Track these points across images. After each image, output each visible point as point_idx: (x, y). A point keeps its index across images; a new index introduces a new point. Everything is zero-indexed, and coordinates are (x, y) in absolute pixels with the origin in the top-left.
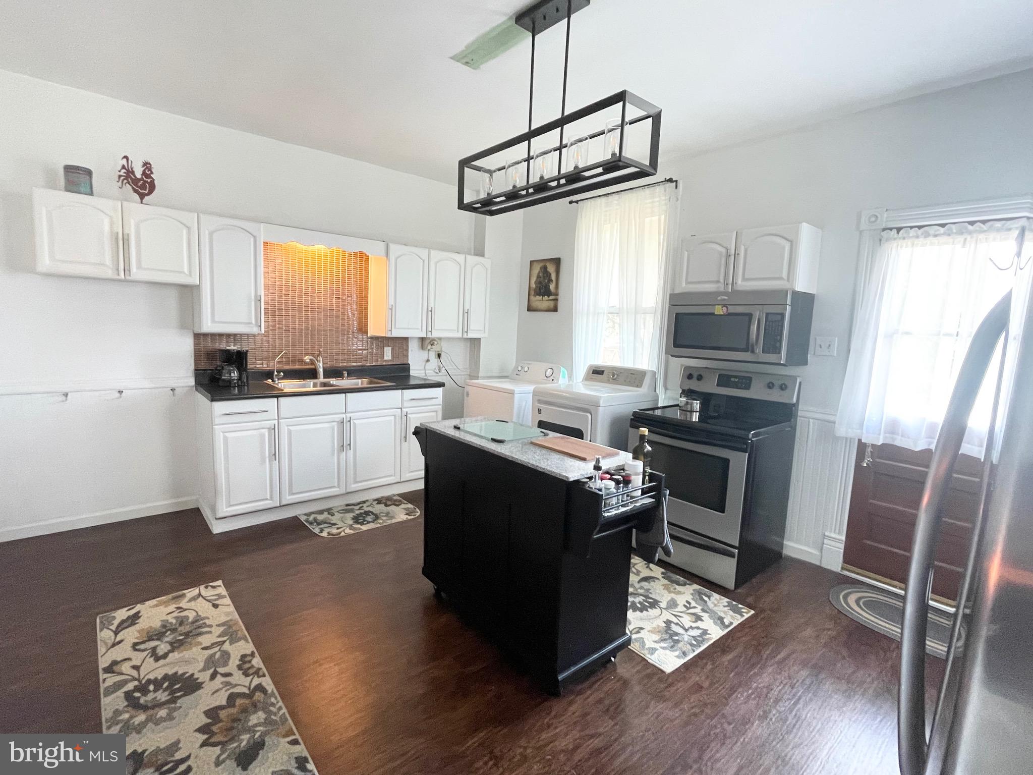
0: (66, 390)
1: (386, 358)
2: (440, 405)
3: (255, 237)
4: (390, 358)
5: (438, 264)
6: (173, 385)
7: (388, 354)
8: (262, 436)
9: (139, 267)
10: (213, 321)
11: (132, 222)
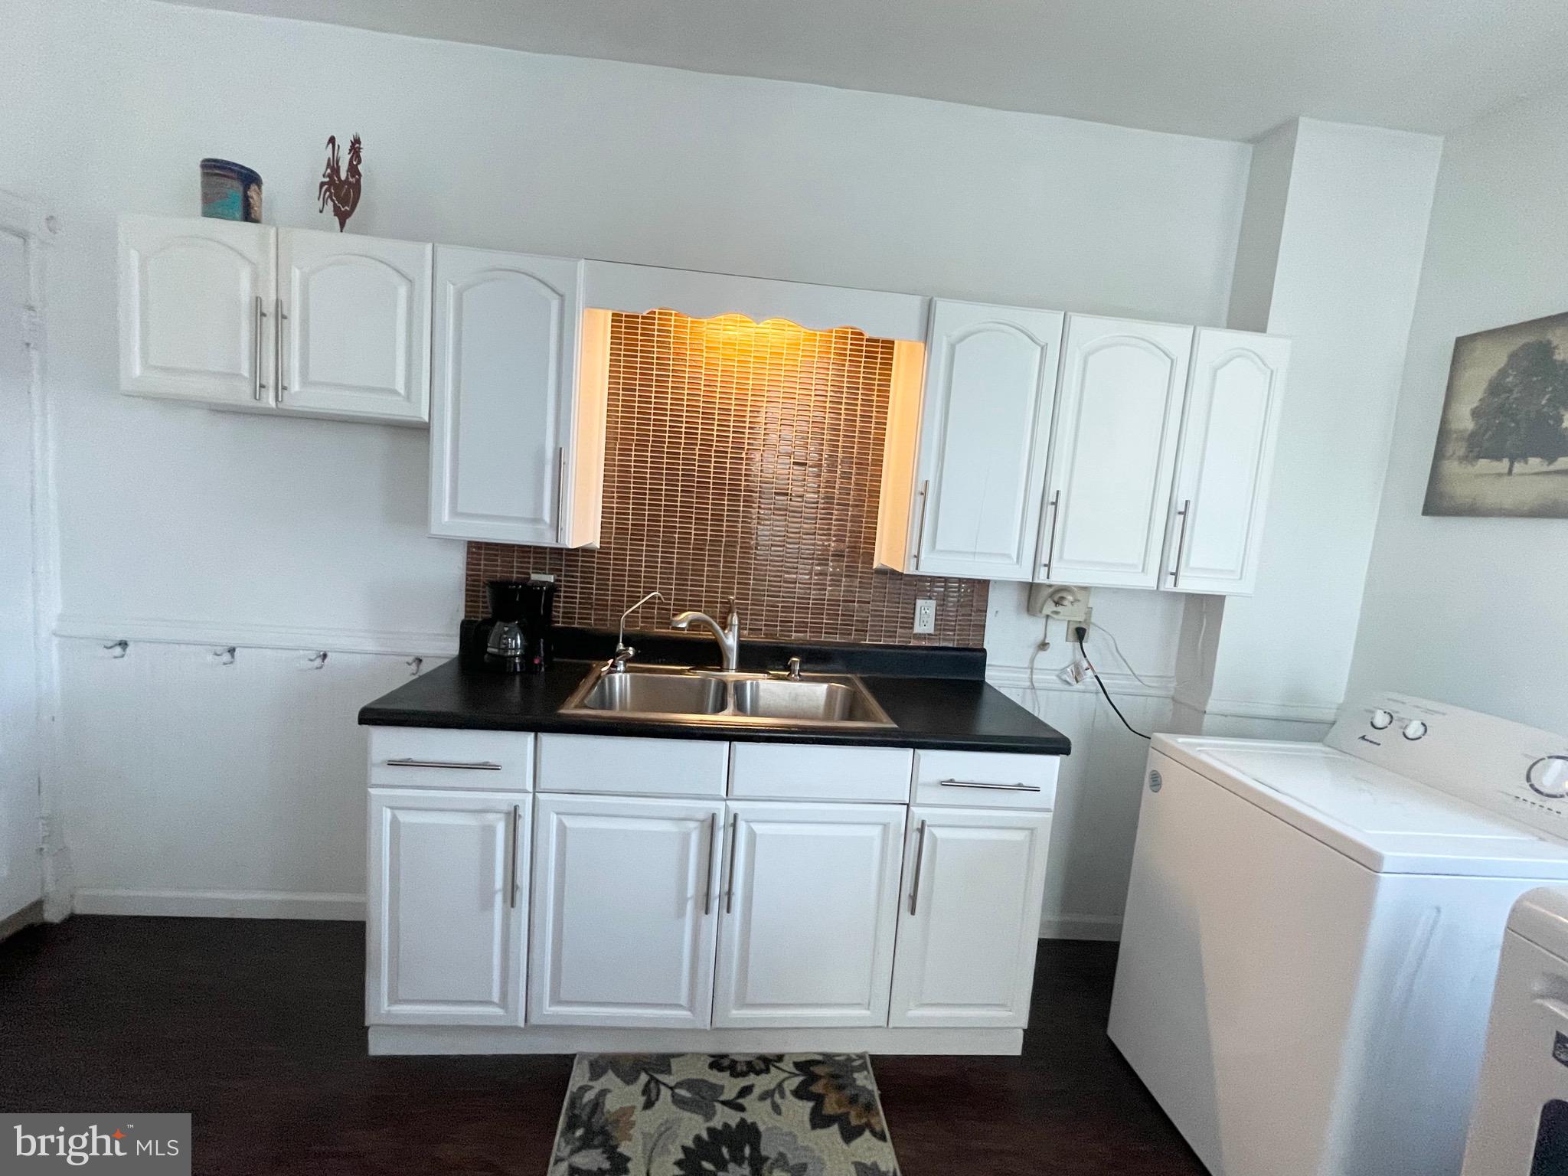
0: (232, 643)
1: (918, 629)
2: (1048, 810)
3: (562, 296)
4: (930, 629)
5: (1091, 359)
6: (420, 651)
7: (925, 618)
8: (489, 831)
9: (305, 381)
10: (455, 513)
11: (296, 274)
